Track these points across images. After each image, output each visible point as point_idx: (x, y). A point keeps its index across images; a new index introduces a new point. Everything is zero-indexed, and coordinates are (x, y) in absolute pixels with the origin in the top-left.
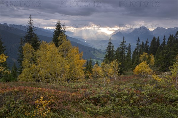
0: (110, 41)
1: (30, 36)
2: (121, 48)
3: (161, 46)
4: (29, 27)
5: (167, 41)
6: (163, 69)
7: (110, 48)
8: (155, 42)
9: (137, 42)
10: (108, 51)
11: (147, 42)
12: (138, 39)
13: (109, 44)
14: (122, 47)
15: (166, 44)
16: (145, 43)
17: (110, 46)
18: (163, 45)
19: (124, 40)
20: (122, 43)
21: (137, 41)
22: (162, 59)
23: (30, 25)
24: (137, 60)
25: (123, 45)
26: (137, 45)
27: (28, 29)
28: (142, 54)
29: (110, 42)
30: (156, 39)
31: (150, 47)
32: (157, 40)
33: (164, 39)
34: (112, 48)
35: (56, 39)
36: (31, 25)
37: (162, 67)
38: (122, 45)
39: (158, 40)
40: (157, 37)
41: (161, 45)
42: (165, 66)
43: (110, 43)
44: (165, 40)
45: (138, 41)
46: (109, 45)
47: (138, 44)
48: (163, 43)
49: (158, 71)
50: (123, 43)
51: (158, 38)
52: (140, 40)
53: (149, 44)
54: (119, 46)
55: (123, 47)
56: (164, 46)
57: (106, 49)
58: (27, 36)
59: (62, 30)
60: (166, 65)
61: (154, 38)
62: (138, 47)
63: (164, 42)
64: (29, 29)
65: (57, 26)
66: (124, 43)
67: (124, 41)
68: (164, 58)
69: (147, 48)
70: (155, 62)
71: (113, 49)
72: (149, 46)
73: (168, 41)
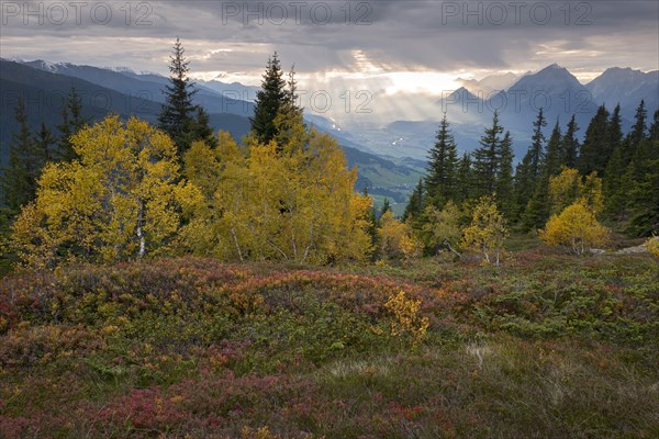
0: (444, 127)
1: (176, 113)
2: (485, 151)
3: (627, 141)
4: (175, 81)
5: (649, 121)
6: (640, 225)
7: (442, 151)
8: (604, 125)
9: (536, 128)
10: (435, 165)
11: (572, 126)
12: (541, 117)
13: (439, 137)
14: (488, 149)
15: (646, 132)
16: (564, 131)
17: (442, 146)
18: (633, 137)
19: (496, 122)
20: (488, 132)
21: (535, 125)
22: (639, 190)
23: (176, 76)
24: (538, 196)
25: (495, 141)
26: (534, 138)
27: (170, 89)
28: (558, 173)
29: (444, 132)
30: (608, 114)
31: (582, 146)
32: (609, 119)
33: (641, 114)
34: (448, 152)
35: (267, 124)
36: (180, 76)
37: (639, 221)
38: (487, 141)
39: (616, 118)
40: (610, 109)
41: (628, 136)
42: (651, 217)
43: (443, 135)
44: (642, 118)
45: (539, 123)
46: (438, 141)
47: (538, 137)
48: (633, 129)
49: (624, 233)
50: (493, 133)
51: (617, 110)
52: (547, 120)
53: (580, 137)
54: (480, 147)
55: (493, 148)
56: (636, 142)
57: (430, 155)
58: (168, 114)
59: (286, 92)
60: (653, 213)
61: (602, 112)
62: (537, 146)
63: (640, 126)
64: (172, 90)
65: (267, 79)
66: (497, 135)
67: (496, 128)
68: (647, 188)
69: (571, 151)
70: (604, 203)
71: (452, 156)
72: (581, 142)
73: (653, 122)
